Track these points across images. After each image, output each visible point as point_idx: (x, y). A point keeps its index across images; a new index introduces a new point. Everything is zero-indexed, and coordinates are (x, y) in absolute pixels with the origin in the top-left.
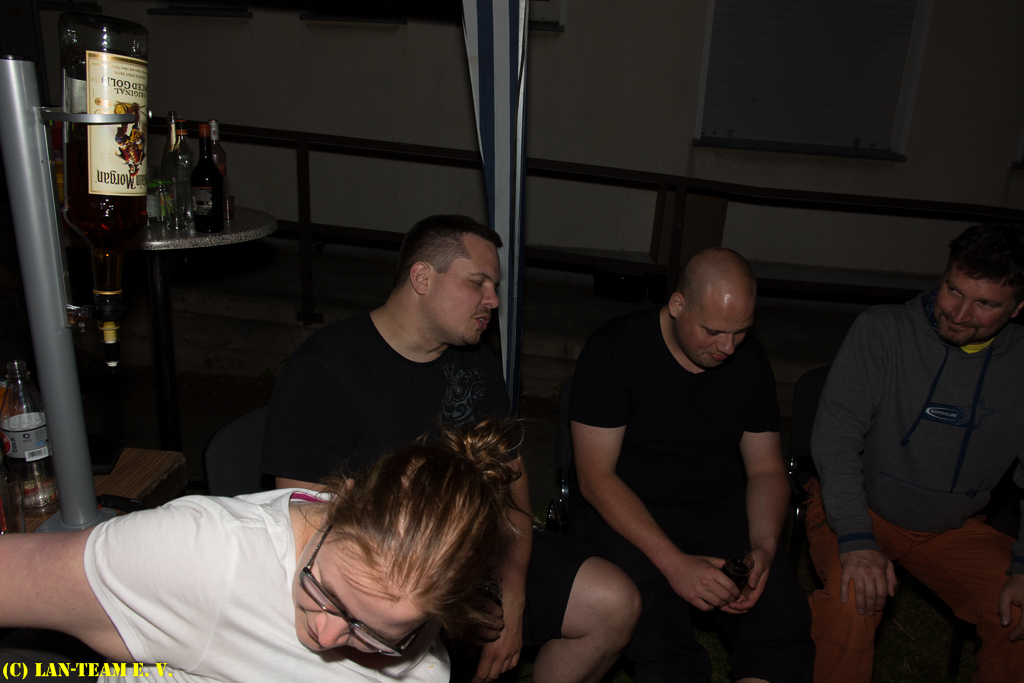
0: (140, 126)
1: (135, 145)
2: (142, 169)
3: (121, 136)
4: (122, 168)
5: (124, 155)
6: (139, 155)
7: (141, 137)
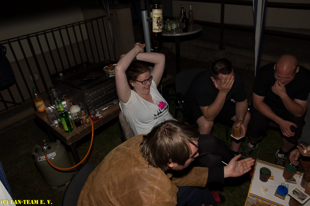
0: (160, 20)
1: (160, 24)
2: (161, 27)
3: (157, 23)
4: (157, 28)
5: (158, 26)
6: (160, 25)
7: (161, 22)
